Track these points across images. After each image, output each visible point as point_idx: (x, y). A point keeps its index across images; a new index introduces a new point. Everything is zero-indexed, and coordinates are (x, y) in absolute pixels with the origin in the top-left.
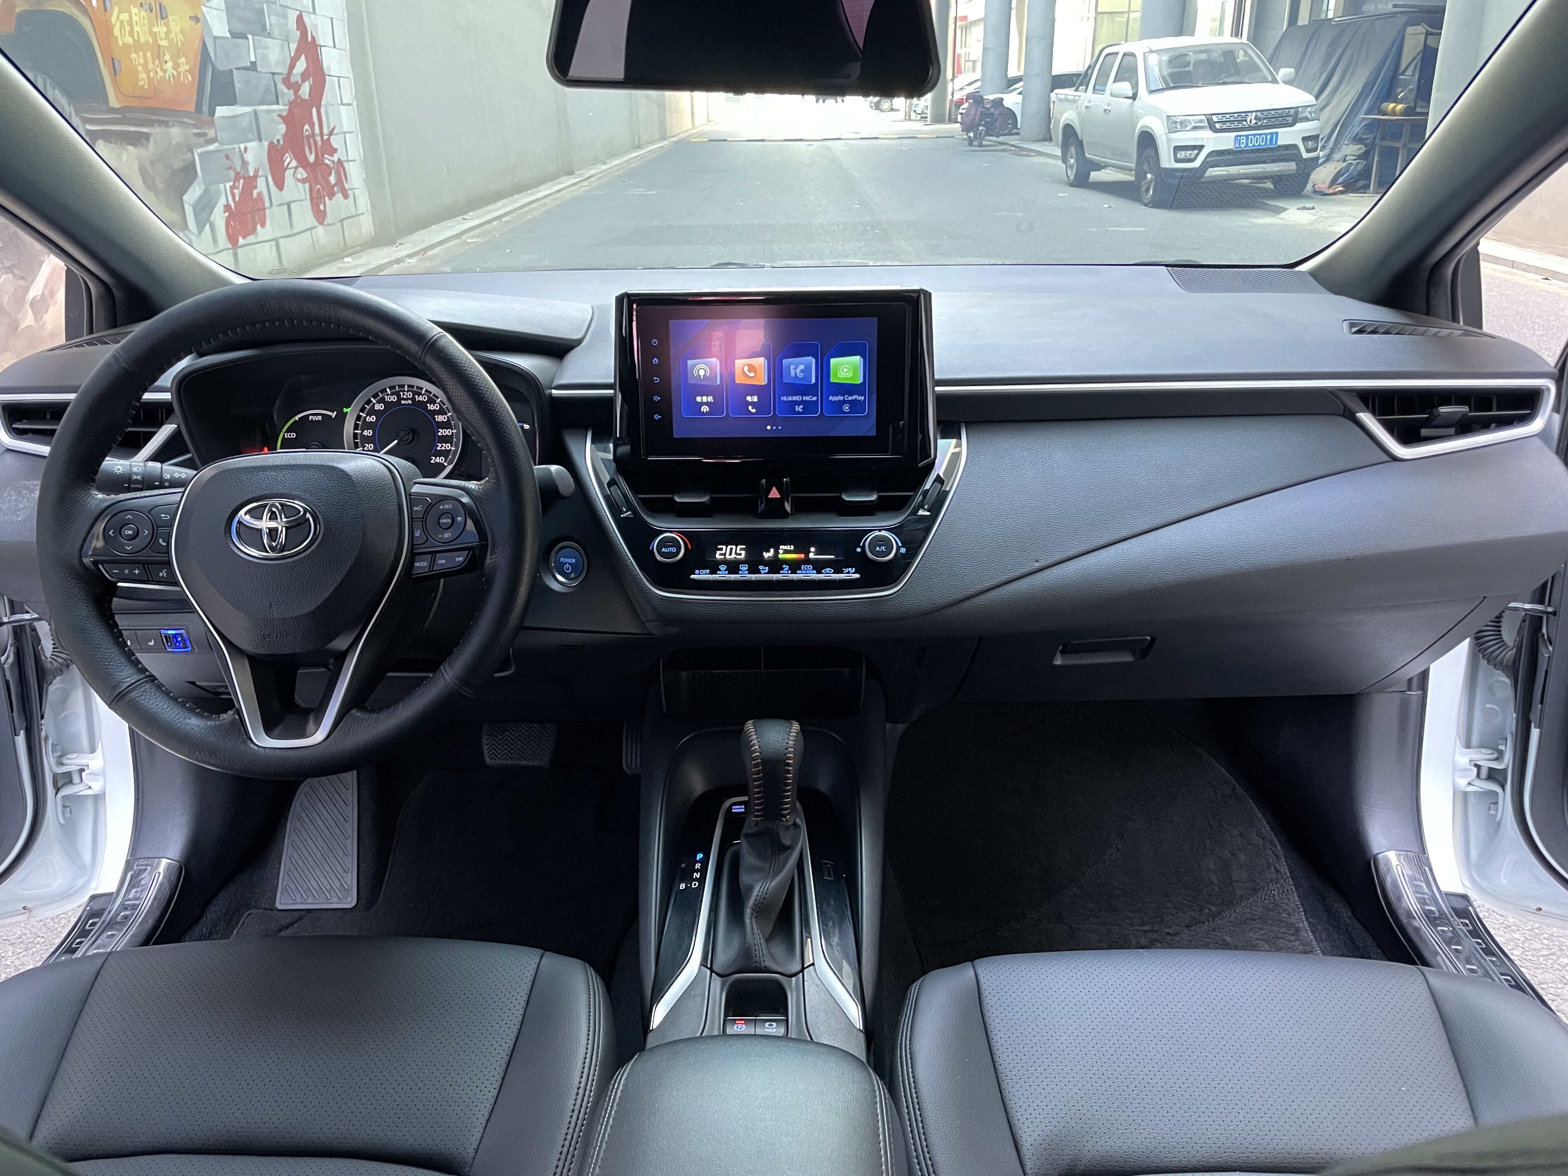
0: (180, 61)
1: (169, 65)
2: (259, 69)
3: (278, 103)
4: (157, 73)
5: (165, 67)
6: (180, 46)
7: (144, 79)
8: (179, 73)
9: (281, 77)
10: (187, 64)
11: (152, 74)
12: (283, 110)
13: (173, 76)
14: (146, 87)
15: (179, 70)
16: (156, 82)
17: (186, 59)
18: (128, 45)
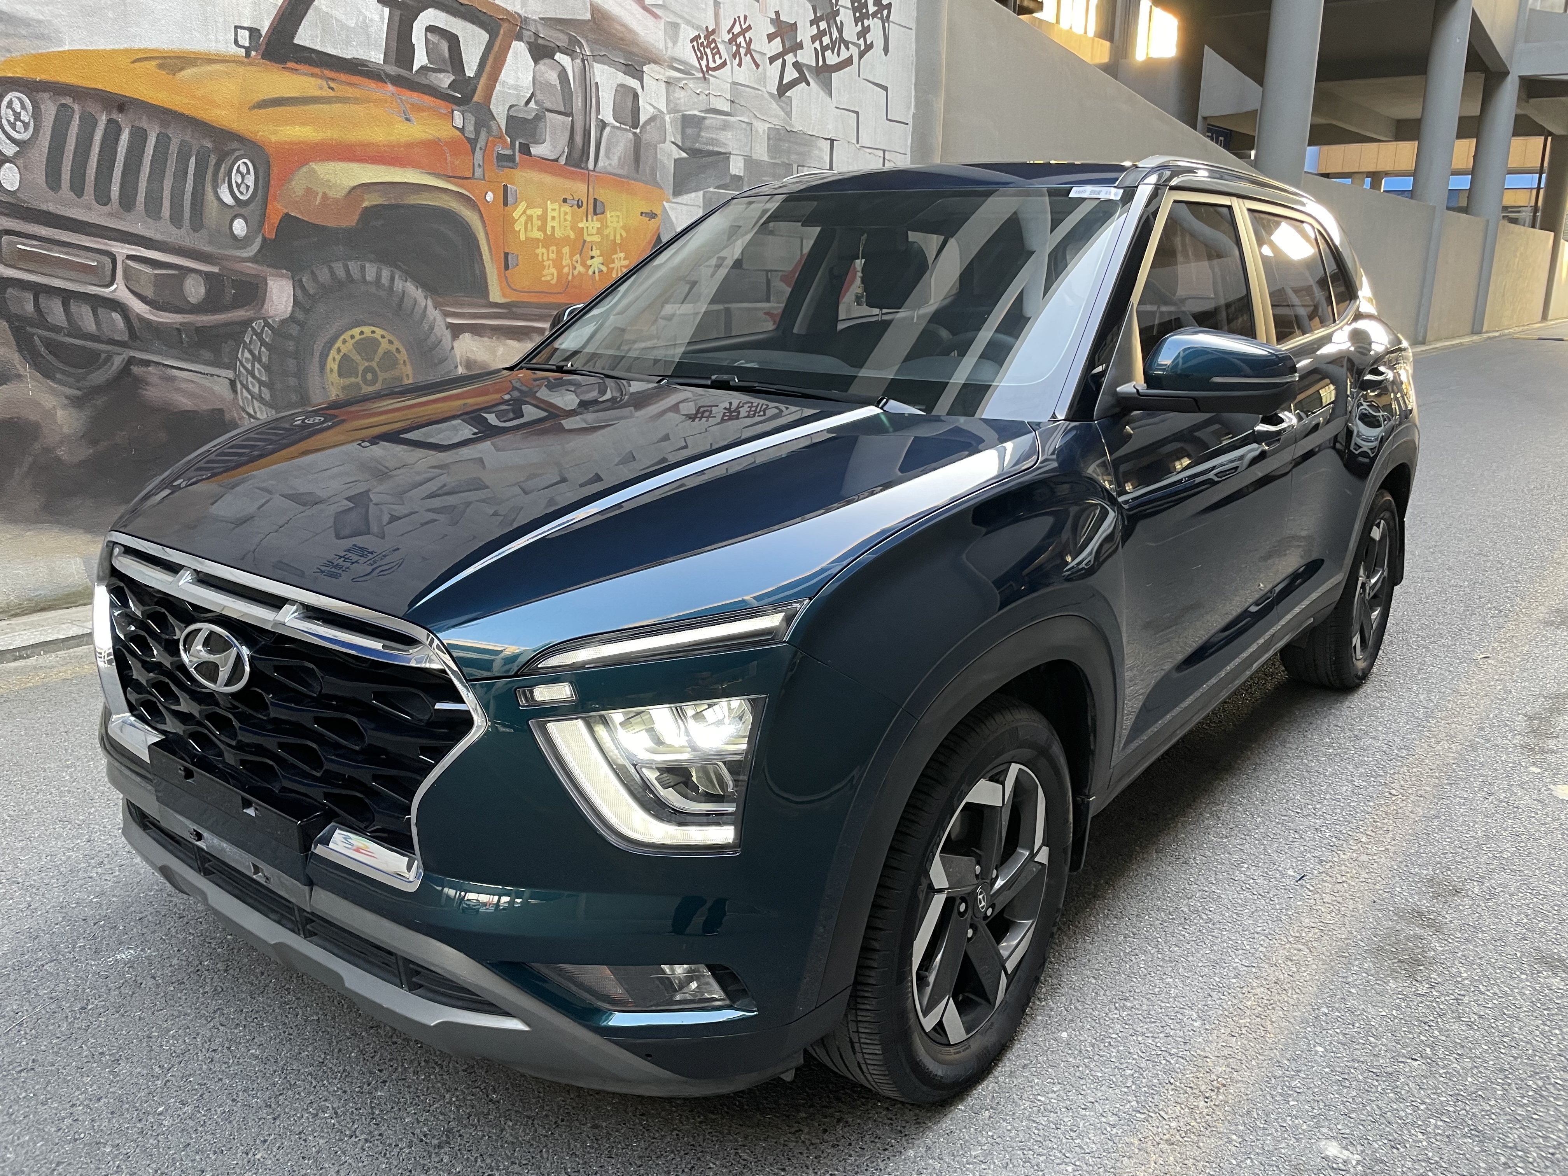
0: (614, 256)
1: (598, 260)
2: (745, 266)
3: (768, 300)
4: (575, 268)
5: (589, 262)
6: (618, 241)
7: (553, 275)
8: (610, 270)
9: (781, 273)
10: (625, 259)
11: (566, 270)
12: (779, 307)
13: (601, 271)
14: (554, 282)
15: (611, 266)
16: (570, 278)
17: (626, 254)
18: (538, 240)
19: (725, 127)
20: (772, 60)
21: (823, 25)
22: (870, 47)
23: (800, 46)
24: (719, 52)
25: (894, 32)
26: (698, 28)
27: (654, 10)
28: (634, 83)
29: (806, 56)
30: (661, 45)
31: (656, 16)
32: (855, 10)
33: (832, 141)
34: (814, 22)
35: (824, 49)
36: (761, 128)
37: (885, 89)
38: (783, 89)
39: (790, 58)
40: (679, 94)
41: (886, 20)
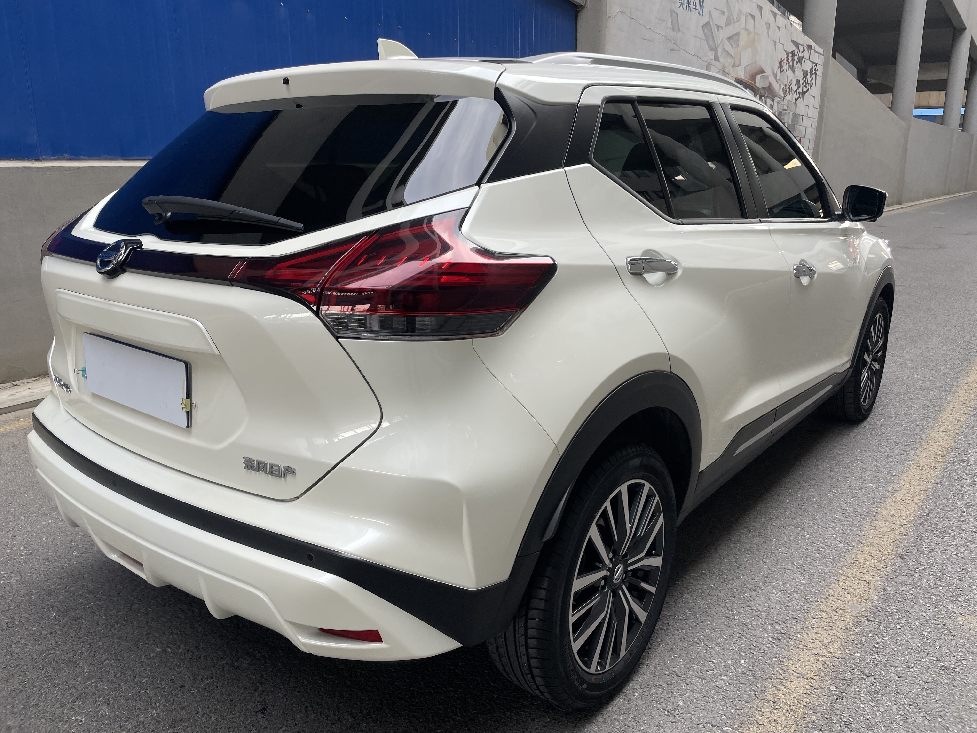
19: (785, 114)
20: (795, 92)
21: (805, 79)
22: (812, 84)
23: (800, 87)
24: (786, 92)
25: (817, 77)
26: (783, 84)
27: (778, 81)
28: (772, 103)
29: (801, 90)
30: (778, 91)
31: (778, 83)
32: (811, 73)
33: (803, 116)
34: (803, 79)
35: (804, 86)
36: (791, 113)
37: (814, 97)
38: (796, 100)
39: (798, 91)
40: (779, 105)
41: (816, 75)
